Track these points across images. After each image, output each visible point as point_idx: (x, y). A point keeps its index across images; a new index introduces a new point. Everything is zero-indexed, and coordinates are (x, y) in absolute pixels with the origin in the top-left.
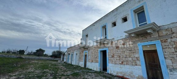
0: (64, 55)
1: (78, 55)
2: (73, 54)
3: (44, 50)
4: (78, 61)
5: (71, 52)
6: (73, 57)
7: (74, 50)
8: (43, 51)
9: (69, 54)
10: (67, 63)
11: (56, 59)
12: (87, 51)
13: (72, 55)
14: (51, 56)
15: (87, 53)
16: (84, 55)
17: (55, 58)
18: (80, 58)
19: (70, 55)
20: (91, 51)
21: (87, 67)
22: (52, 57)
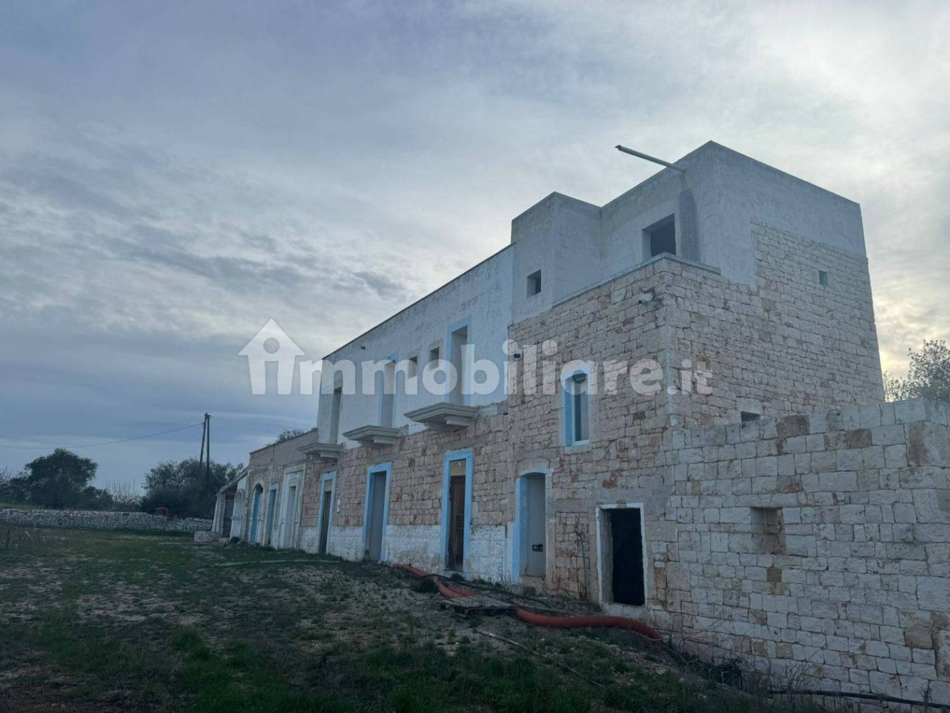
0: (231, 494)
1: (300, 492)
2: (276, 487)
3: (87, 462)
4: (298, 525)
5: (272, 475)
6: (278, 505)
7: (285, 466)
8: (82, 468)
9: (260, 489)
10: (245, 543)
11: (180, 525)
12: (333, 475)
13: (274, 491)
14: (148, 506)
15: (334, 482)
16: (322, 493)
17: (171, 518)
18: (307, 510)
19: (266, 497)
20: (346, 470)
21: (327, 552)
22: (152, 511)
